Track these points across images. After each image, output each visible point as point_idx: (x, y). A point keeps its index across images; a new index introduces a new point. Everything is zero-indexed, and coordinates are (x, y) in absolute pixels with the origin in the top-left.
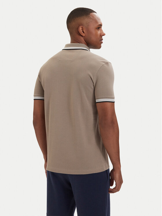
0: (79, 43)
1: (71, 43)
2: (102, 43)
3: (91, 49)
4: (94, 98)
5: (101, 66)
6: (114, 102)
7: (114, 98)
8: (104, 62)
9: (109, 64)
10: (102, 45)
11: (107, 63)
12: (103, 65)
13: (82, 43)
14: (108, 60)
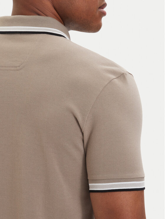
0: (39, 15)
1: (14, 13)
2: (104, 14)
3: (72, 32)
4: (86, 181)
5: (106, 83)
6: (144, 188)
7: (142, 179)
8: (113, 72)
9: (128, 77)
10: (104, 20)
11: (122, 76)
12: (111, 81)
13: (47, 16)
14: (125, 66)
